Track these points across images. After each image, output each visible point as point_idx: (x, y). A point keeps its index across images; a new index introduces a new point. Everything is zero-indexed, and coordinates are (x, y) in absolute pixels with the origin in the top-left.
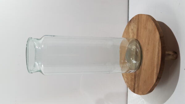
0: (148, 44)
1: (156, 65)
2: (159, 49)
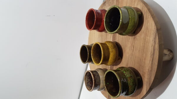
2: (154, 47)
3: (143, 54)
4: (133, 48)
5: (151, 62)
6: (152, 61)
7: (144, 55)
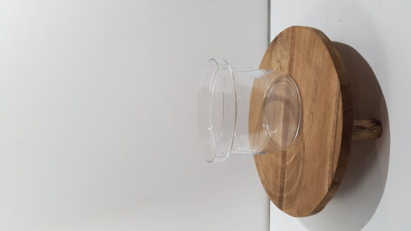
0: (314, 101)
2: (337, 114)
3: (324, 127)
4: (313, 116)
5: (333, 138)
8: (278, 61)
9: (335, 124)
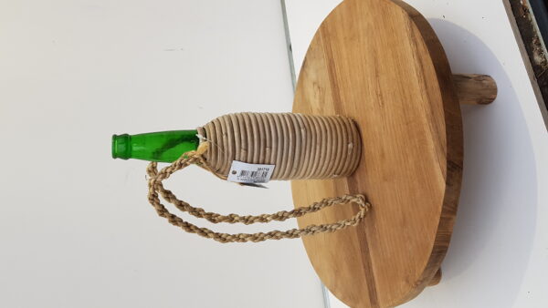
0: (377, 76)
1: (425, 120)
2: (417, 53)
3: (404, 92)
4: (382, 98)
5: (424, 92)
6: (426, 88)
7: (406, 91)
8: (314, 83)
9: (419, 69)
